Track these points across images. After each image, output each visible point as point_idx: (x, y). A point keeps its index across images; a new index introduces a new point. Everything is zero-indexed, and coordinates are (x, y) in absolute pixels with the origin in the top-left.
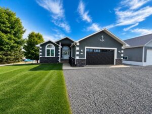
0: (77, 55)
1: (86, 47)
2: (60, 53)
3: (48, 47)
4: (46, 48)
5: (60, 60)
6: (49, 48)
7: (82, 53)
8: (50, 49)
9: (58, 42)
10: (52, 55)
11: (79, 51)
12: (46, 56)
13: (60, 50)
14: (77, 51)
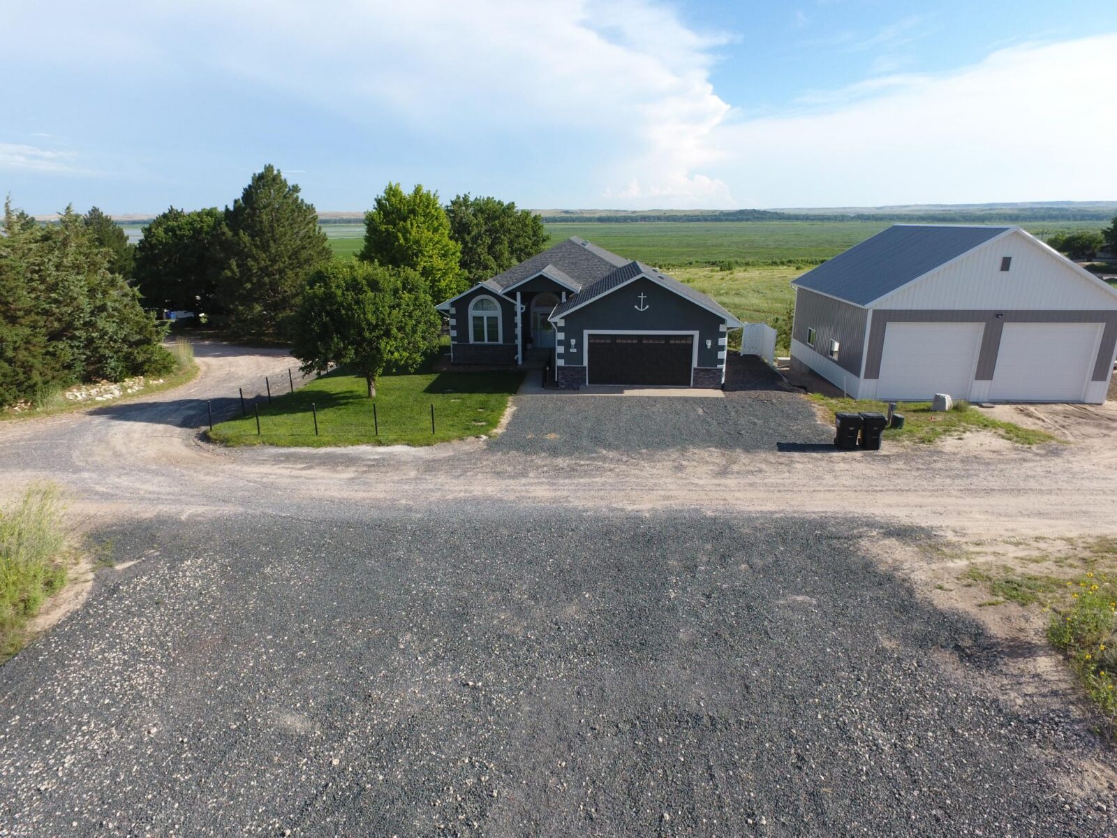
0: (560, 356)
1: (586, 333)
2: (519, 331)
3: (476, 307)
4: (472, 313)
5: (519, 356)
6: (478, 313)
7: (573, 350)
8: (485, 314)
9: (512, 294)
10: (493, 336)
11: (565, 343)
12: (471, 341)
13: (518, 319)
14: (560, 343)
